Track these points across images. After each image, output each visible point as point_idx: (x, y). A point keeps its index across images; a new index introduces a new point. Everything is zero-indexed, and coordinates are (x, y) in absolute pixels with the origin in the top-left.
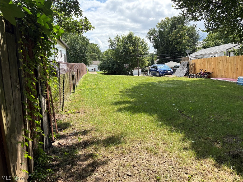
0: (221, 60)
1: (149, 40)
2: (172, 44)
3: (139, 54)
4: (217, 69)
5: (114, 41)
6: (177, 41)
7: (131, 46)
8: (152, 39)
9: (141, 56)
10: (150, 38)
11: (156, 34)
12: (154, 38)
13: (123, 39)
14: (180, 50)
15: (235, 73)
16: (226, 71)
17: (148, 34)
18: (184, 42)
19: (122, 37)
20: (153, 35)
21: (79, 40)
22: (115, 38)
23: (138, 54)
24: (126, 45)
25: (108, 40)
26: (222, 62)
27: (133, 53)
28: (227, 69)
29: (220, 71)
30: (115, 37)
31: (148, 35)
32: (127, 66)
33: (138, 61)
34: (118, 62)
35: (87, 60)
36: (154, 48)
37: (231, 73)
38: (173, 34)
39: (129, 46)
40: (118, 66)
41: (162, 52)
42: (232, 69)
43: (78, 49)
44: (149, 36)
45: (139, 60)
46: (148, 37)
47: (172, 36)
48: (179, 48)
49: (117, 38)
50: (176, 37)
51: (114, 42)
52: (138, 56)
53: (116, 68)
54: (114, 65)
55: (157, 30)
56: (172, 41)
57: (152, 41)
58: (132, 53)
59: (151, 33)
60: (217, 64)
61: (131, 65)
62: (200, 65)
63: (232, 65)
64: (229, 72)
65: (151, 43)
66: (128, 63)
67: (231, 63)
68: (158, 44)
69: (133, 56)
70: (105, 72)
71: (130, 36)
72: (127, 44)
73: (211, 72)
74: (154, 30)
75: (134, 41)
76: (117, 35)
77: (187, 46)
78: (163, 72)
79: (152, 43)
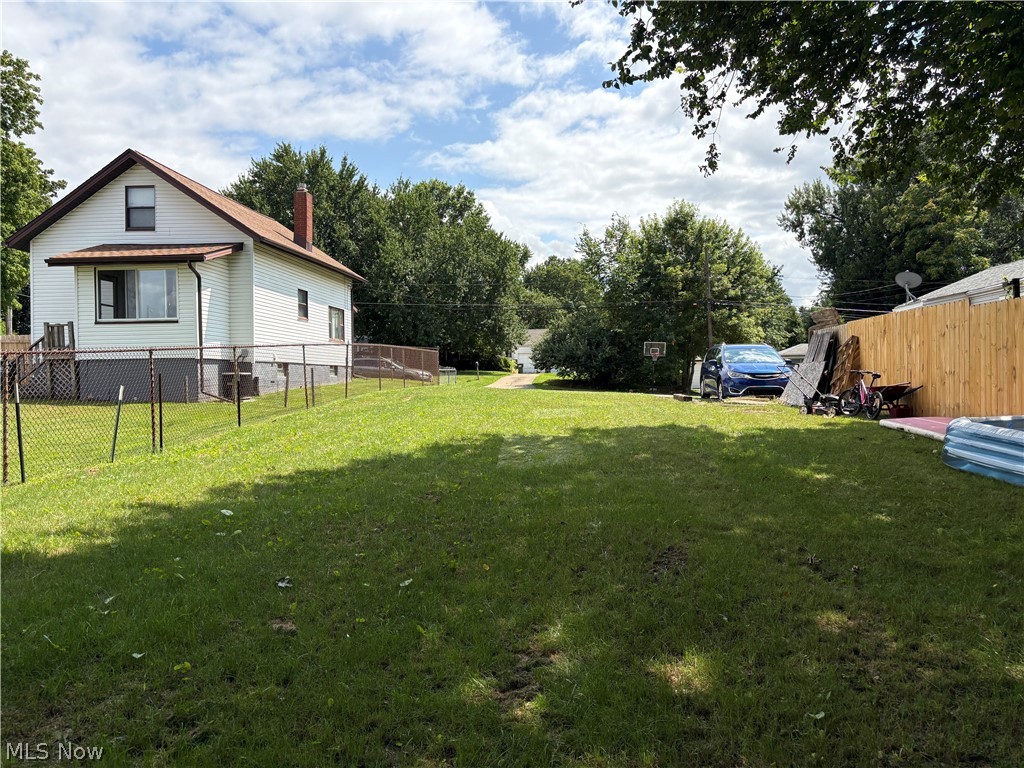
0: (948, 323)
1: (796, 235)
2: (899, 249)
3: (716, 297)
4: (935, 370)
5: (602, 246)
6: (924, 233)
7: (676, 262)
8: (806, 227)
9: (725, 307)
10: (796, 225)
11: (826, 206)
12: (818, 222)
13: (648, 237)
14: (941, 276)
15: (1005, 394)
16: (969, 383)
17: (788, 207)
18: (959, 234)
19: (644, 228)
20: (813, 211)
21: (467, 249)
22: (610, 235)
23: (710, 296)
24: (657, 261)
25: (579, 242)
26: (952, 332)
27: (685, 293)
28: (973, 370)
29: (949, 381)
30: (607, 230)
31: (789, 211)
32: (655, 350)
33: (710, 326)
34: (616, 333)
35: (501, 329)
36: (817, 266)
37: (988, 391)
38: (905, 202)
39: (667, 265)
40: (615, 350)
41: (853, 286)
42: (994, 371)
43: (461, 283)
44: (792, 217)
45: (714, 323)
46: (789, 224)
47: (902, 211)
48: (936, 265)
49: (617, 234)
50: (918, 213)
51: (603, 249)
52: (709, 307)
53: (608, 360)
54: (598, 345)
55: (832, 187)
56: (902, 235)
57: (808, 237)
58: (680, 293)
59: (801, 202)
60: (934, 344)
61: (678, 344)
62: (876, 349)
63: (993, 348)
64: (983, 385)
65: (804, 245)
66: (660, 335)
67: (988, 338)
68: (834, 251)
69: (687, 306)
70: (566, 378)
71: (676, 220)
72: (660, 255)
73: (914, 386)
74: (818, 188)
75: (691, 240)
76: (616, 217)
77: (979, 254)
78: (740, 383)
79: (808, 250)
